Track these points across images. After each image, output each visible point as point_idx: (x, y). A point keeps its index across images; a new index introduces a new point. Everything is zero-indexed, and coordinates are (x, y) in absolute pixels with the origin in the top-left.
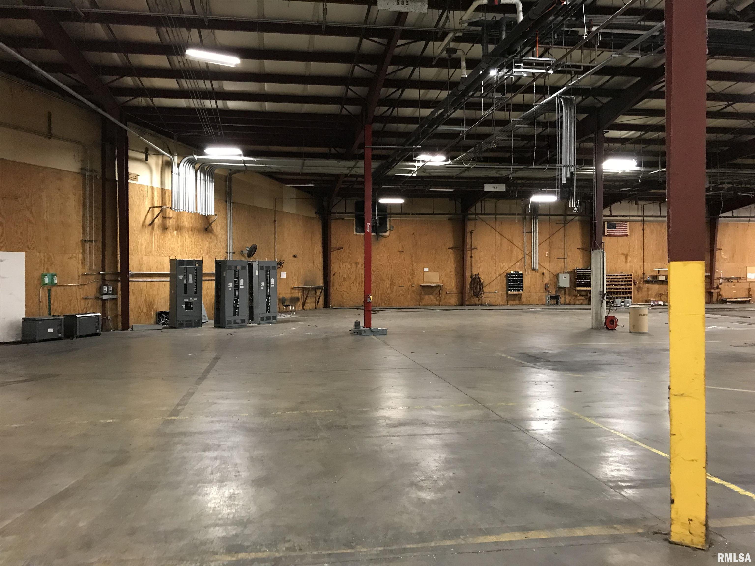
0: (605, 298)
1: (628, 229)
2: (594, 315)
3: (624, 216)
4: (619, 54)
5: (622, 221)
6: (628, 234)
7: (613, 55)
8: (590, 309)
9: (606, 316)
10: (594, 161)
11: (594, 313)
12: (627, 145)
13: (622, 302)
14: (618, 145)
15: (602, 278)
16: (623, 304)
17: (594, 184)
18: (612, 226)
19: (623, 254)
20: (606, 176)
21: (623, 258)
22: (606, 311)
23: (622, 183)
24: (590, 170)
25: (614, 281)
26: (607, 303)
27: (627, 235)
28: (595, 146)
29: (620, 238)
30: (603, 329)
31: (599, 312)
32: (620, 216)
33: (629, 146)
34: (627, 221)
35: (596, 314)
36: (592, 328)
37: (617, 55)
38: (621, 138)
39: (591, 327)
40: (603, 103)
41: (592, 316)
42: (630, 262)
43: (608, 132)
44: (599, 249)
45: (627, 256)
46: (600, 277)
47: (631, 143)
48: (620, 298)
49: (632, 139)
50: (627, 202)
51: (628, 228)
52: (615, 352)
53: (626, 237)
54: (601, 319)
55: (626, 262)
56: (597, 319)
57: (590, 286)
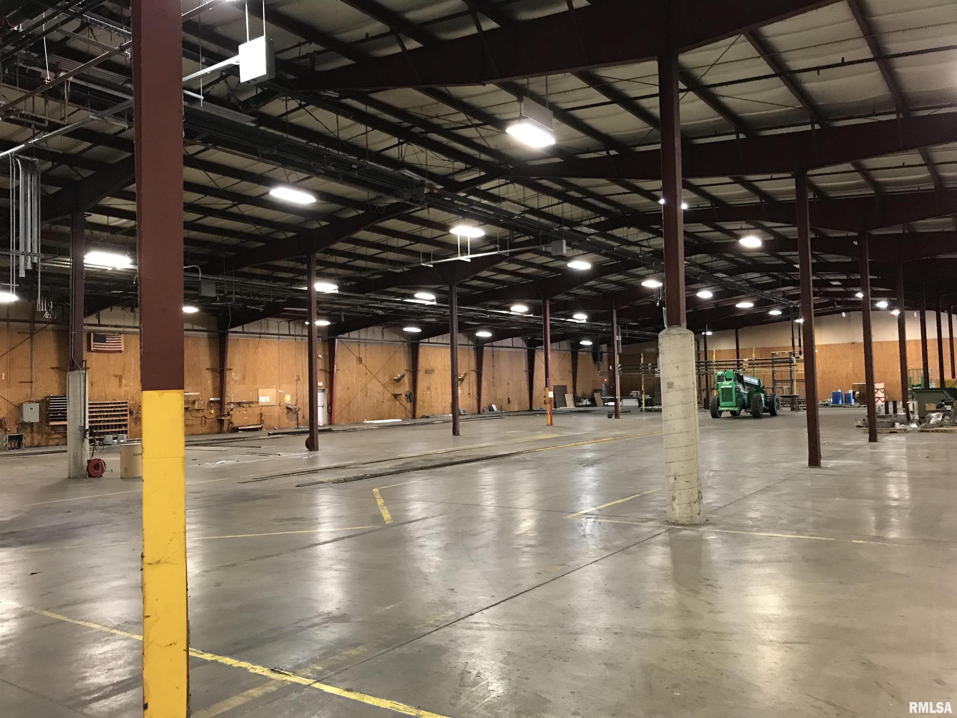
0: (87, 436)
1: (122, 344)
2: (72, 460)
3: (116, 326)
4: (99, 117)
5: (114, 332)
6: (123, 349)
7: (91, 117)
8: (66, 451)
9: (89, 459)
10: (71, 250)
11: (72, 455)
12: (117, 236)
13: (114, 439)
14: (105, 234)
15: (83, 409)
16: (116, 441)
17: (71, 282)
18: (101, 338)
19: (115, 376)
20: (88, 272)
21: (115, 382)
22: (88, 452)
23: (112, 284)
24: (66, 263)
25: (103, 412)
26: (91, 441)
27: (120, 351)
28: (72, 230)
29: (112, 355)
30: (85, 477)
31: (79, 454)
32: (112, 326)
33: (120, 237)
34: (120, 333)
35: (75, 457)
36: (69, 478)
37: (96, 118)
38: (111, 226)
39: (66, 476)
40: (82, 177)
41: (70, 462)
42: (125, 386)
43: (91, 215)
44: (79, 370)
45: (120, 378)
46: (80, 407)
47: (123, 234)
48: (112, 433)
49: (124, 228)
50: (120, 308)
51: (122, 341)
52: (98, 508)
53: (119, 354)
54: (81, 464)
55: (120, 386)
56: (75, 464)
57: (66, 420)
